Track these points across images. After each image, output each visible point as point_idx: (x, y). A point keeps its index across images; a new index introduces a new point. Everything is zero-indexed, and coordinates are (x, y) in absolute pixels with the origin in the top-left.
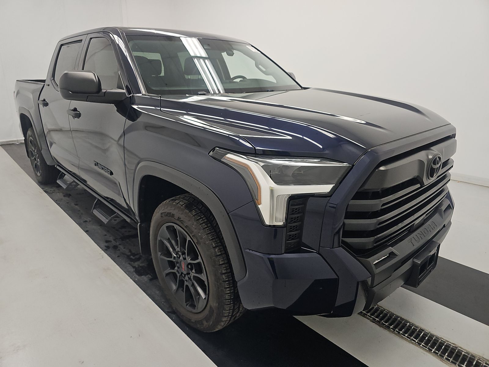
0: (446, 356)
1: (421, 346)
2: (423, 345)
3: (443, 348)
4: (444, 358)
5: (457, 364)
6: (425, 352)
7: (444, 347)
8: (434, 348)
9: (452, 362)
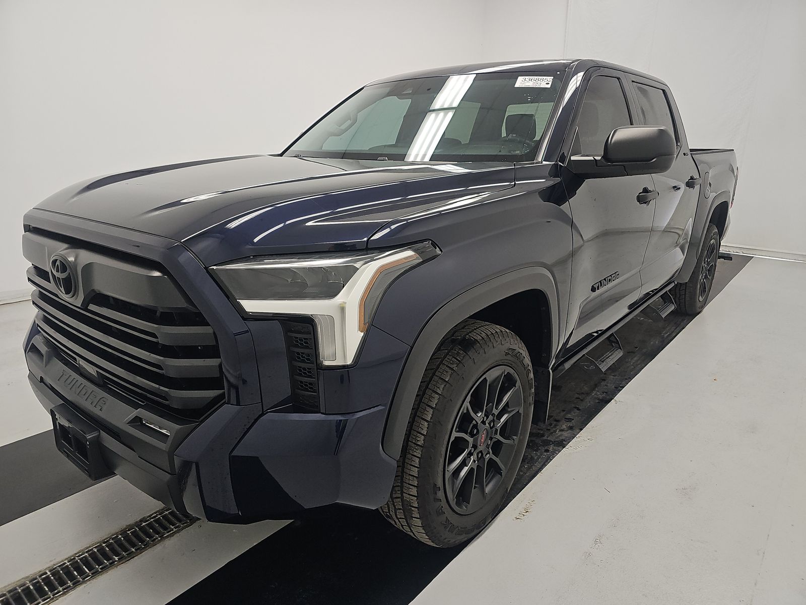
0: (28, 584)
1: (66, 561)
2: (65, 563)
3: (45, 587)
4: (28, 582)
5: (7, 594)
6: (52, 563)
7: (47, 589)
8: (52, 576)
9: (16, 589)
